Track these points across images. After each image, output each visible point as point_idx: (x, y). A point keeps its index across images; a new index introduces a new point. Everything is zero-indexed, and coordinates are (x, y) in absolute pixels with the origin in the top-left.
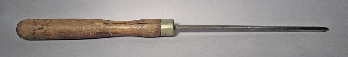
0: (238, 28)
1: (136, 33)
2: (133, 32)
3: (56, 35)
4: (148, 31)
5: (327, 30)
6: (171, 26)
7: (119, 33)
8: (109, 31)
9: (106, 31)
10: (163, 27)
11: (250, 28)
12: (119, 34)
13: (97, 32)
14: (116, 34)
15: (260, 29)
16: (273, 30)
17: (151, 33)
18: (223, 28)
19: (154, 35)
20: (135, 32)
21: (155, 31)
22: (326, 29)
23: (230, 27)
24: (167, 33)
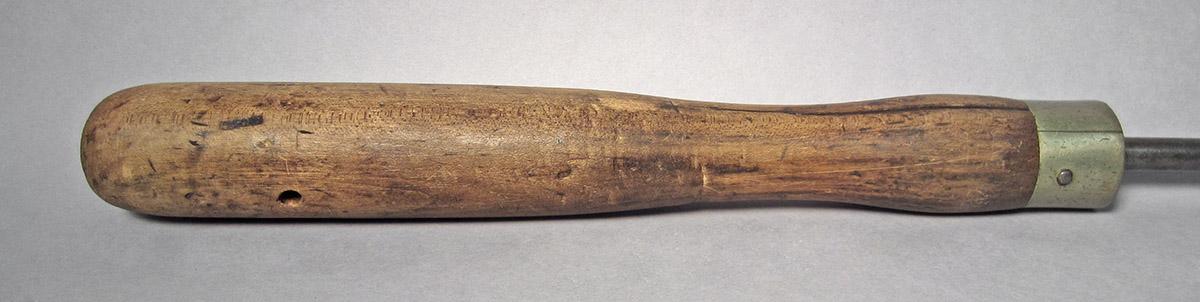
1: (869, 167)
2: (856, 161)
3: (337, 167)
4: (954, 154)
7: (755, 169)
8: (695, 151)
9: (674, 152)
12: (754, 177)
13: (621, 152)
14: (735, 178)
20: (864, 161)
21: (1008, 156)
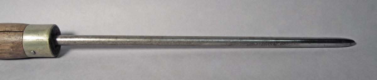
0: (180, 40)
5: (352, 44)
6: (44, 38)
10: (28, 38)
11: (203, 42)
15: (224, 42)
16: (248, 45)
17: (4, 51)
18: (150, 41)
19: (11, 55)
21: (12, 47)
22: (350, 42)
23: (164, 40)
24: (37, 51)
